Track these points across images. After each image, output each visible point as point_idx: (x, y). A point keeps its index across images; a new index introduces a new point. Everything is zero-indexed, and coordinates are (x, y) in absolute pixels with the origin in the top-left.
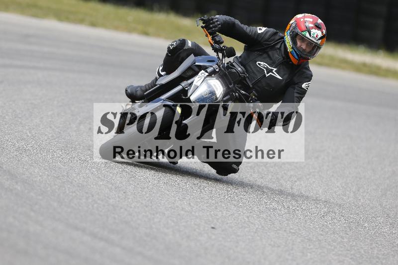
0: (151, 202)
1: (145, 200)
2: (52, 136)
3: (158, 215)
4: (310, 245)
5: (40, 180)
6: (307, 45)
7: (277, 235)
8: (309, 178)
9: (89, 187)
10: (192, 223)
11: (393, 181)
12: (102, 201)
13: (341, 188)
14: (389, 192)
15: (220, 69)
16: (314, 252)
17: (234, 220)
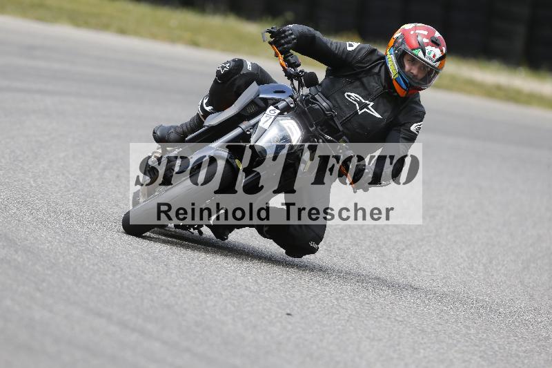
0: (203, 279)
1: (195, 275)
2: (66, 187)
3: (212, 297)
4: (423, 338)
5: (48, 247)
6: (419, 69)
7: (378, 325)
8: (423, 245)
9: (117, 257)
10: (260, 307)
11: (539, 249)
12: (135, 276)
13: (467, 259)
14: (532, 265)
15: (296, 105)
16: (429, 347)
17: (318, 303)
